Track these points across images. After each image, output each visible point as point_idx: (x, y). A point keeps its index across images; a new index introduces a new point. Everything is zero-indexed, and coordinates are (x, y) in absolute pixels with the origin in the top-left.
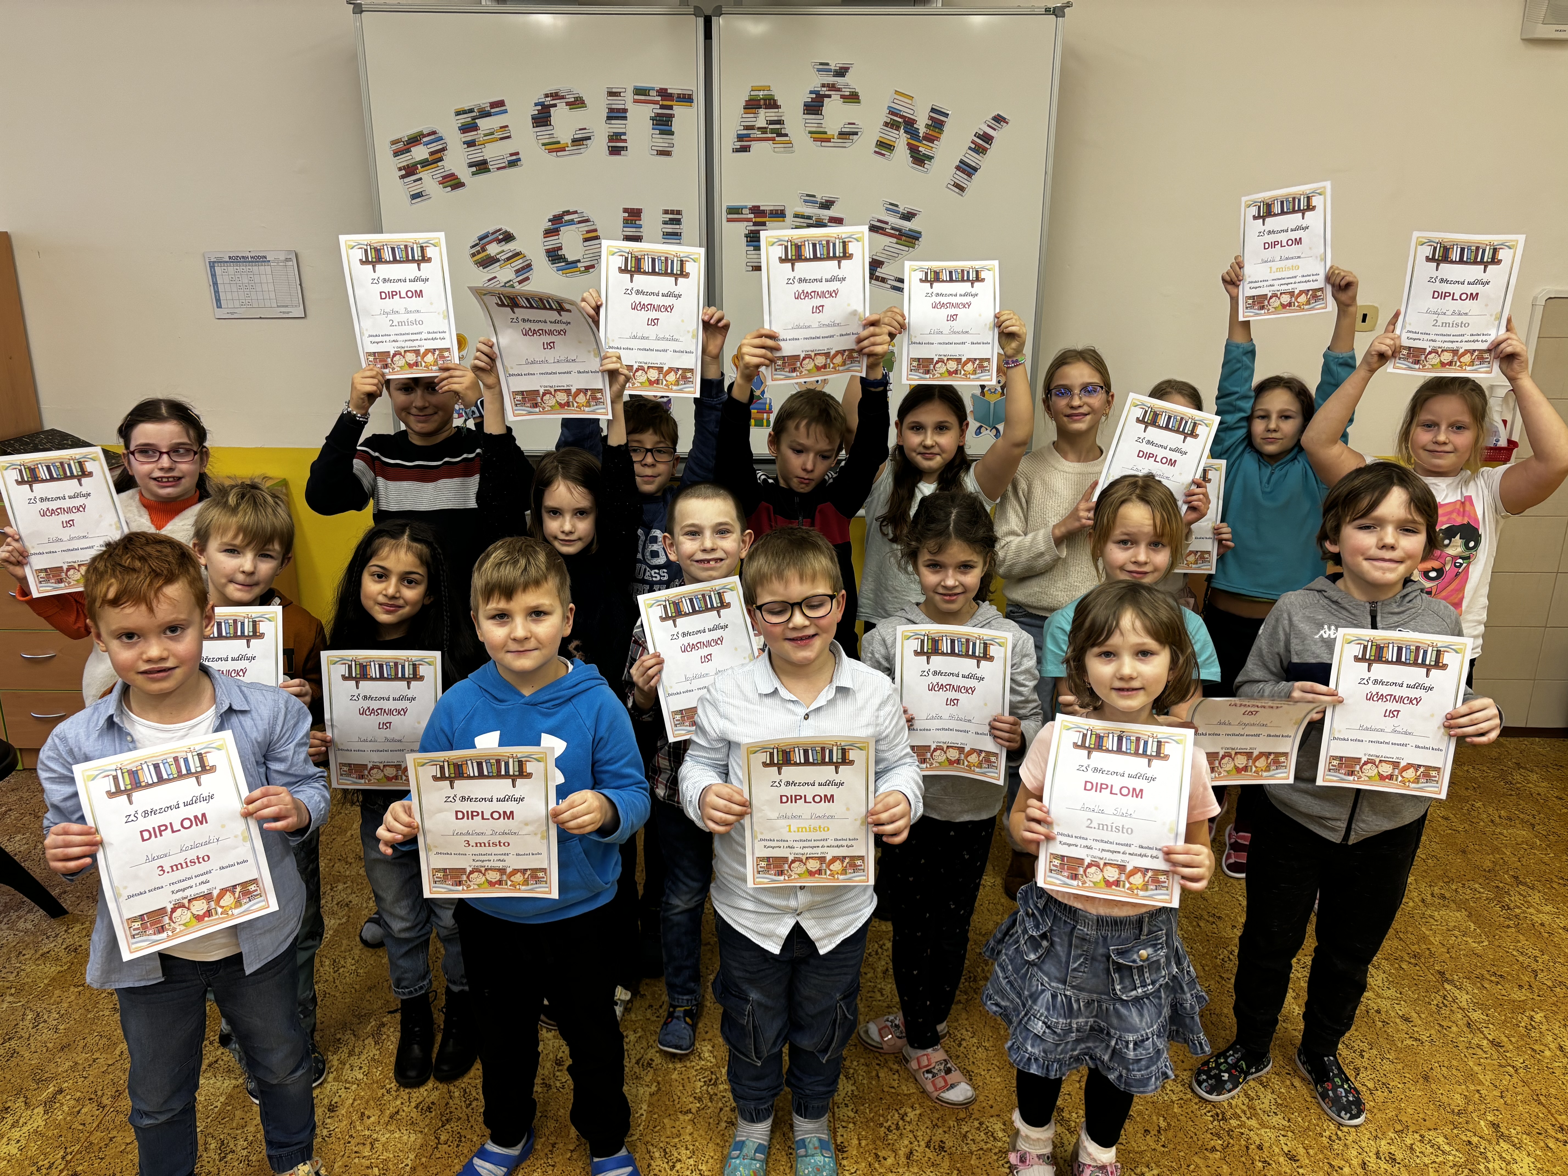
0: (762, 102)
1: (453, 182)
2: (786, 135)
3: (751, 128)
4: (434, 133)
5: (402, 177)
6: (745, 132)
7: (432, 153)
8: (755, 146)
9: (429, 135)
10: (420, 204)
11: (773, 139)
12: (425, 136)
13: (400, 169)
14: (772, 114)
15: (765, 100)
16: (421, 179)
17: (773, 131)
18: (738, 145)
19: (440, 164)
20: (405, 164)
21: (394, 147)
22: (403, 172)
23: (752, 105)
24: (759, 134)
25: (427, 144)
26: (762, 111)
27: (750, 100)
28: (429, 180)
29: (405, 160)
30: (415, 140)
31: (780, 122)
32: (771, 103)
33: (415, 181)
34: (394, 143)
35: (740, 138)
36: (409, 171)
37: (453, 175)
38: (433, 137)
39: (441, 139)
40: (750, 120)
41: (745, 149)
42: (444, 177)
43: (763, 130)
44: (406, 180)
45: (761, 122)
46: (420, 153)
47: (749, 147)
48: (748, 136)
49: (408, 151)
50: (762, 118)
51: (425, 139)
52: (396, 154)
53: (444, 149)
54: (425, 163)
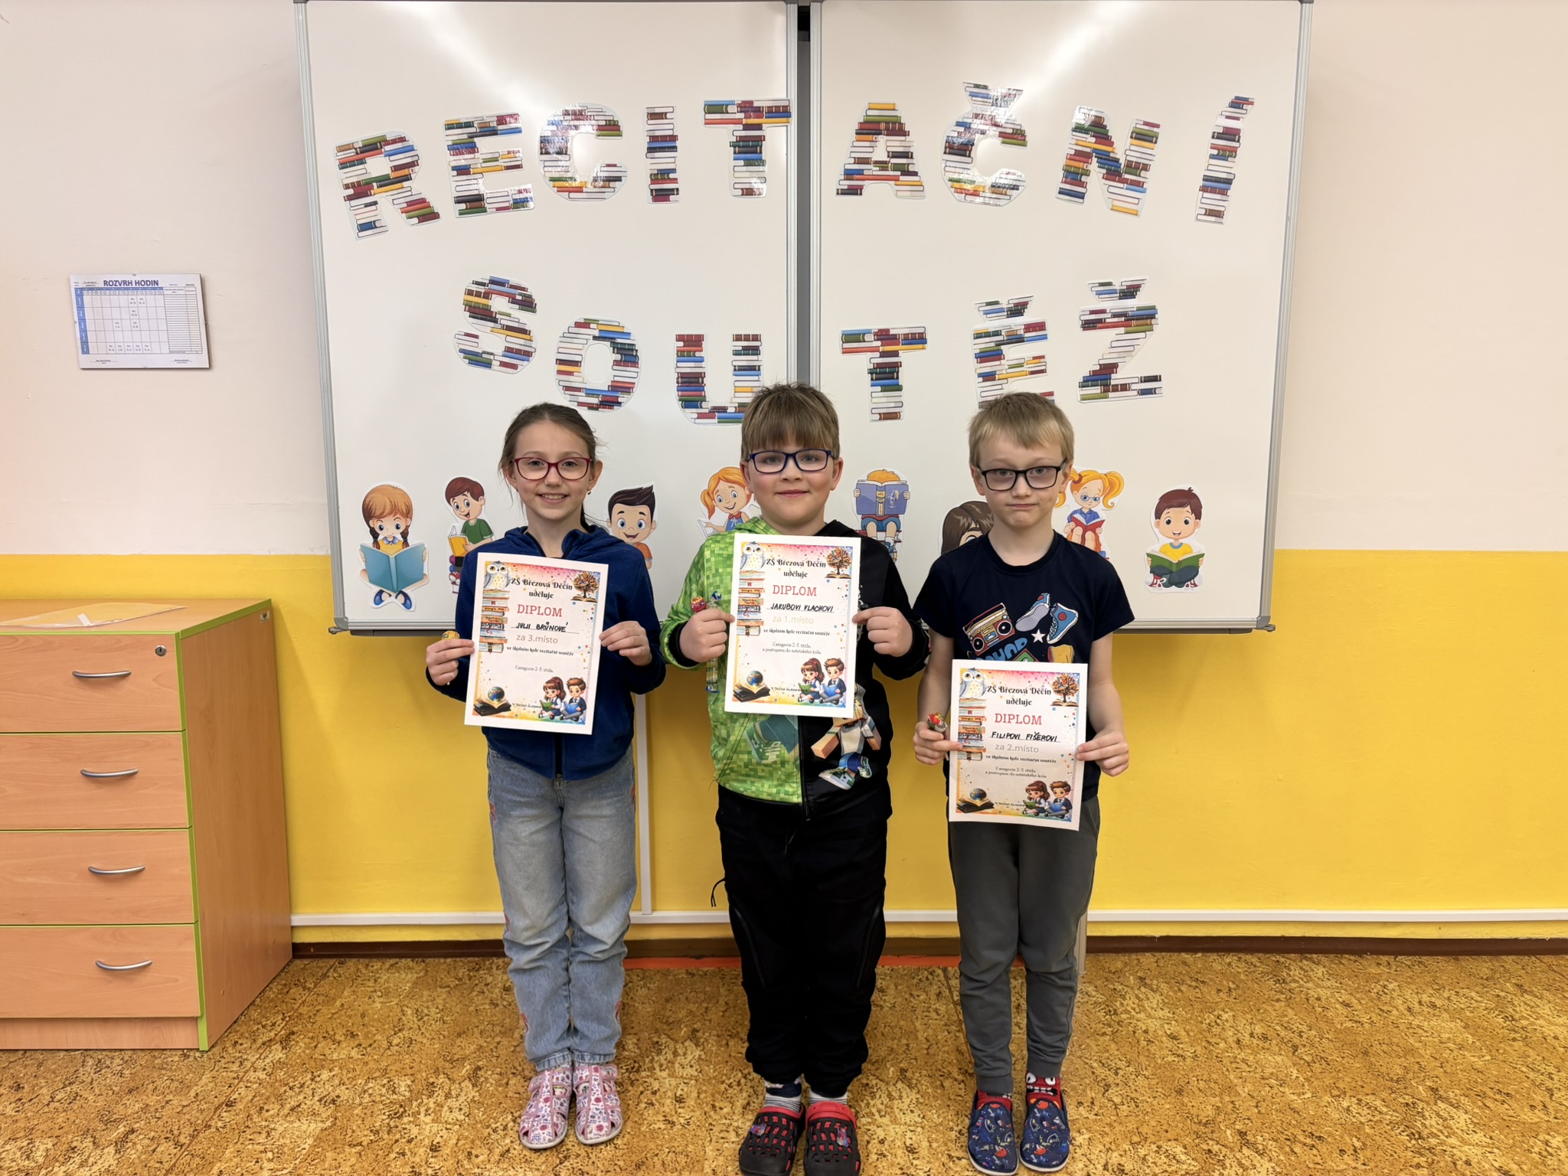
0: (883, 126)
1: (422, 212)
2: (915, 174)
3: (865, 161)
4: (402, 140)
5: (349, 198)
6: (857, 167)
7: (396, 168)
8: (869, 187)
9: (394, 142)
10: (370, 238)
11: (896, 179)
12: (388, 143)
13: (347, 187)
14: (896, 143)
15: (887, 123)
16: (375, 203)
17: (896, 167)
18: (845, 184)
19: (405, 184)
20: (355, 180)
21: (342, 155)
22: (351, 191)
23: (869, 129)
24: (875, 170)
25: (390, 154)
26: (882, 140)
27: (866, 122)
28: (387, 205)
29: (355, 174)
30: (372, 147)
31: (907, 155)
32: (896, 129)
33: (367, 205)
34: (341, 149)
35: (849, 174)
36: (360, 190)
37: (423, 201)
38: (399, 145)
39: (411, 149)
40: (863, 149)
41: (855, 191)
42: (410, 204)
43: (882, 165)
44: (354, 202)
45: (880, 155)
46: (378, 166)
47: (861, 188)
48: (860, 172)
49: (362, 162)
50: (882, 147)
51: (388, 148)
52: (344, 165)
53: (413, 164)
54: (384, 181)
